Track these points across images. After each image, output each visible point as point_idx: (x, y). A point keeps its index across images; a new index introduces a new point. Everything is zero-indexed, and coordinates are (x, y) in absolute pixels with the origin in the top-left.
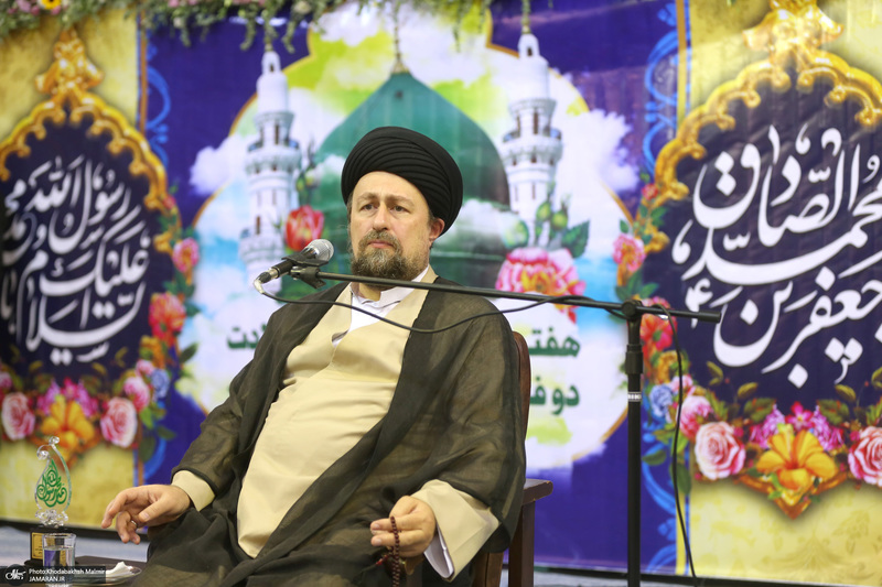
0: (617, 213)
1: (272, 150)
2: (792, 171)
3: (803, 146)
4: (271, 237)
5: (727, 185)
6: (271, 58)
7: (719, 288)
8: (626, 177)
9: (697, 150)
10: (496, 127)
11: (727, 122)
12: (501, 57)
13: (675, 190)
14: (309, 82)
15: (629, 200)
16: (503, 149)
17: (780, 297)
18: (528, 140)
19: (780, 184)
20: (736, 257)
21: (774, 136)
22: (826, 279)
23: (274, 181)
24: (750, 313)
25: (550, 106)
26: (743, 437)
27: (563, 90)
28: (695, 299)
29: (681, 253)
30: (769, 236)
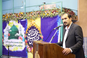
0: (24, 34)
1: (7, 29)
2: (33, 31)
3: (33, 30)
4: (8, 35)
5: (30, 32)
6: (7, 23)
7: (29, 39)
8: (25, 32)
9: (28, 30)
10: (18, 28)
11: (29, 28)
12: (18, 24)
13: (27, 33)
14: (9, 25)
15: (25, 33)
16: (19, 30)
17: (32, 40)
18: (20, 29)
19: (32, 32)
20: (30, 37)
21: (32, 29)
22: (35, 39)
23: (7, 32)
24: (31, 41)
25: (21, 27)
26: (31, 49)
27: (22, 26)
28: (28, 40)
29: (27, 37)
30: (32, 36)
